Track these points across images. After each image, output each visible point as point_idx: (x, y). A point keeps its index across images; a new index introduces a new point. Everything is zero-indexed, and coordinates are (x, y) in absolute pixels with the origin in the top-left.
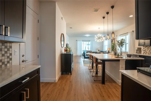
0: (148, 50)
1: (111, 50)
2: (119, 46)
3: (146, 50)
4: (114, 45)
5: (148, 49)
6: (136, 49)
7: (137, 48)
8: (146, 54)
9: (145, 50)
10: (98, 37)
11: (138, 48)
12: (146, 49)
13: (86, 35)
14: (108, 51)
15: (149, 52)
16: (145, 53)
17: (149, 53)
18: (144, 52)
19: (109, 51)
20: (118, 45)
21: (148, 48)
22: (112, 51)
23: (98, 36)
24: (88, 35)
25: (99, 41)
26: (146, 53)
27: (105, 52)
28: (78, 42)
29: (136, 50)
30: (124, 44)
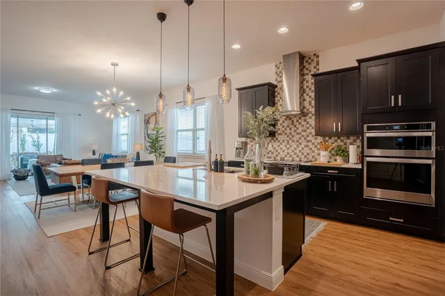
4: (158, 132)
6: (236, 146)
19: (138, 154)
24: (45, 90)
29: (237, 149)
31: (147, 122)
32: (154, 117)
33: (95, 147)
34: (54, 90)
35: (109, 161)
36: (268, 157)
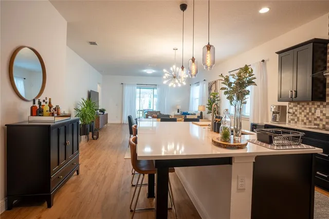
0: (303, 113)
1: (207, 110)
2: (230, 98)
3: (296, 113)
4: (214, 96)
5: (303, 111)
6: (273, 110)
7: (276, 106)
8: (296, 122)
9: (294, 113)
10: (173, 73)
11: (279, 107)
12: (296, 111)
13: (145, 71)
14: (199, 112)
15: (305, 118)
16: (293, 120)
17: (305, 121)
18: (292, 117)
19: (201, 113)
20: (226, 93)
21: (303, 108)
22: (209, 113)
23: (171, 72)
24: (149, 71)
25: (174, 86)
26: (296, 120)
27: (192, 114)
28: (127, 89)
29: (274, 113)
30: (248, 93)
31: (210, 89)
32: (214, 85)
33: (179, 107)
34: (154, 71)
35: (188, 117)
36: (315, 125)
